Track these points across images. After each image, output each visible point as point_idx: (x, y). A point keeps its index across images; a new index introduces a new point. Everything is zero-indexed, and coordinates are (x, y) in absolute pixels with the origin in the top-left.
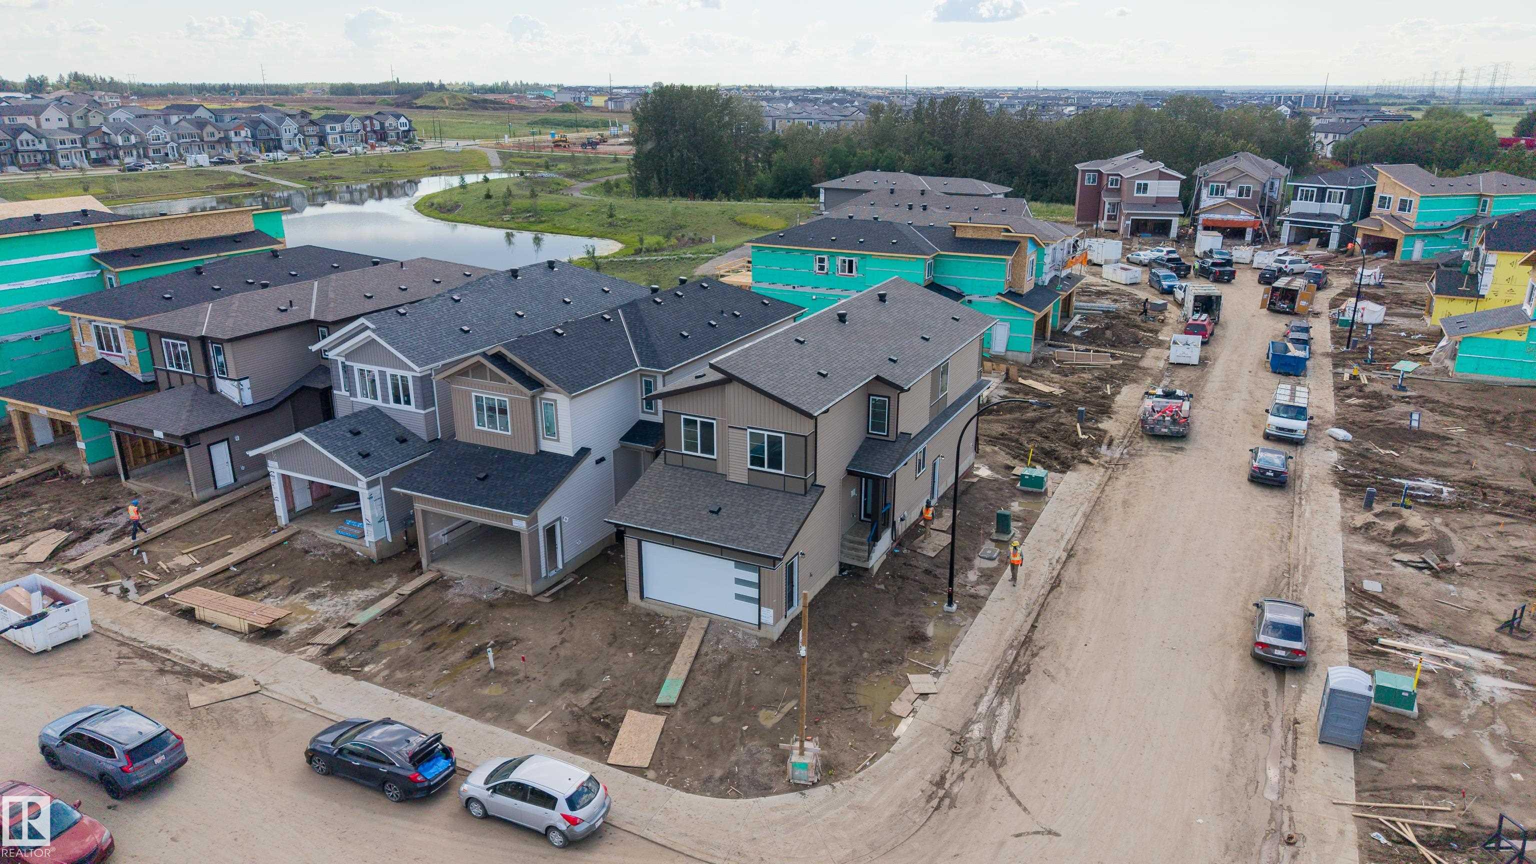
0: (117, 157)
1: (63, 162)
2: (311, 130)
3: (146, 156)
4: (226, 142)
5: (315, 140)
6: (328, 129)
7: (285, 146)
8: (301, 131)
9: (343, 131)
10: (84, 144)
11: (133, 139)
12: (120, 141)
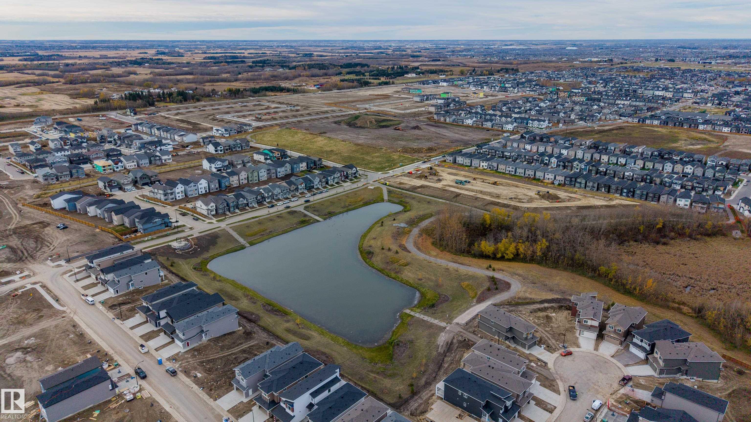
0: (265, 201)
1: (250, 205)
2: (324, 180)
3: (273, 199)
4: (297, 189)
5: (325, 183)
6: (329, 178)
7: (315, 187)
8: (320, 181)
9: (334, 178)
10: (256, 198)
11: (270, 194)
12: (266, 195)
